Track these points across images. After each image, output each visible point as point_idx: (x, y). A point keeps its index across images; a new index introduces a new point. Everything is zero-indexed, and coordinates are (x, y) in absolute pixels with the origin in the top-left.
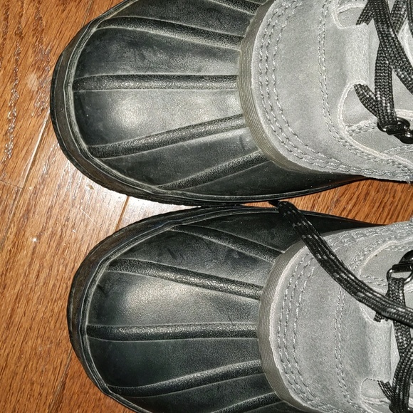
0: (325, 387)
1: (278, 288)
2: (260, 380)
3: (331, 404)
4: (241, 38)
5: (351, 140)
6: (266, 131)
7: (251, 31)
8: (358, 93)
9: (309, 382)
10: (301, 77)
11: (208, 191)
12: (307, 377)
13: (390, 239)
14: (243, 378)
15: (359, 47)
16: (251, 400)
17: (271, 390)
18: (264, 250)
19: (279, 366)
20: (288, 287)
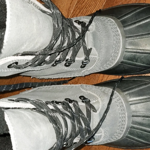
0: (104, 26)
1: (120, 53)
2: (124, 24)
3: (102, 21)
4: (131, 128)
5: (98, 97)
6: (122, 100)
7: (128, 130)
8: (96, 110)
9: (109, 26)
10: (112, 115)
11: (141, 81)
12: (110, 27)
13: (89, 70)
14: (129, 24)
15: (96, 123)
16: (126, 17)
17: (120, 21)
18: (126, 63)
19: (118, 29)
20: (117, 53)
